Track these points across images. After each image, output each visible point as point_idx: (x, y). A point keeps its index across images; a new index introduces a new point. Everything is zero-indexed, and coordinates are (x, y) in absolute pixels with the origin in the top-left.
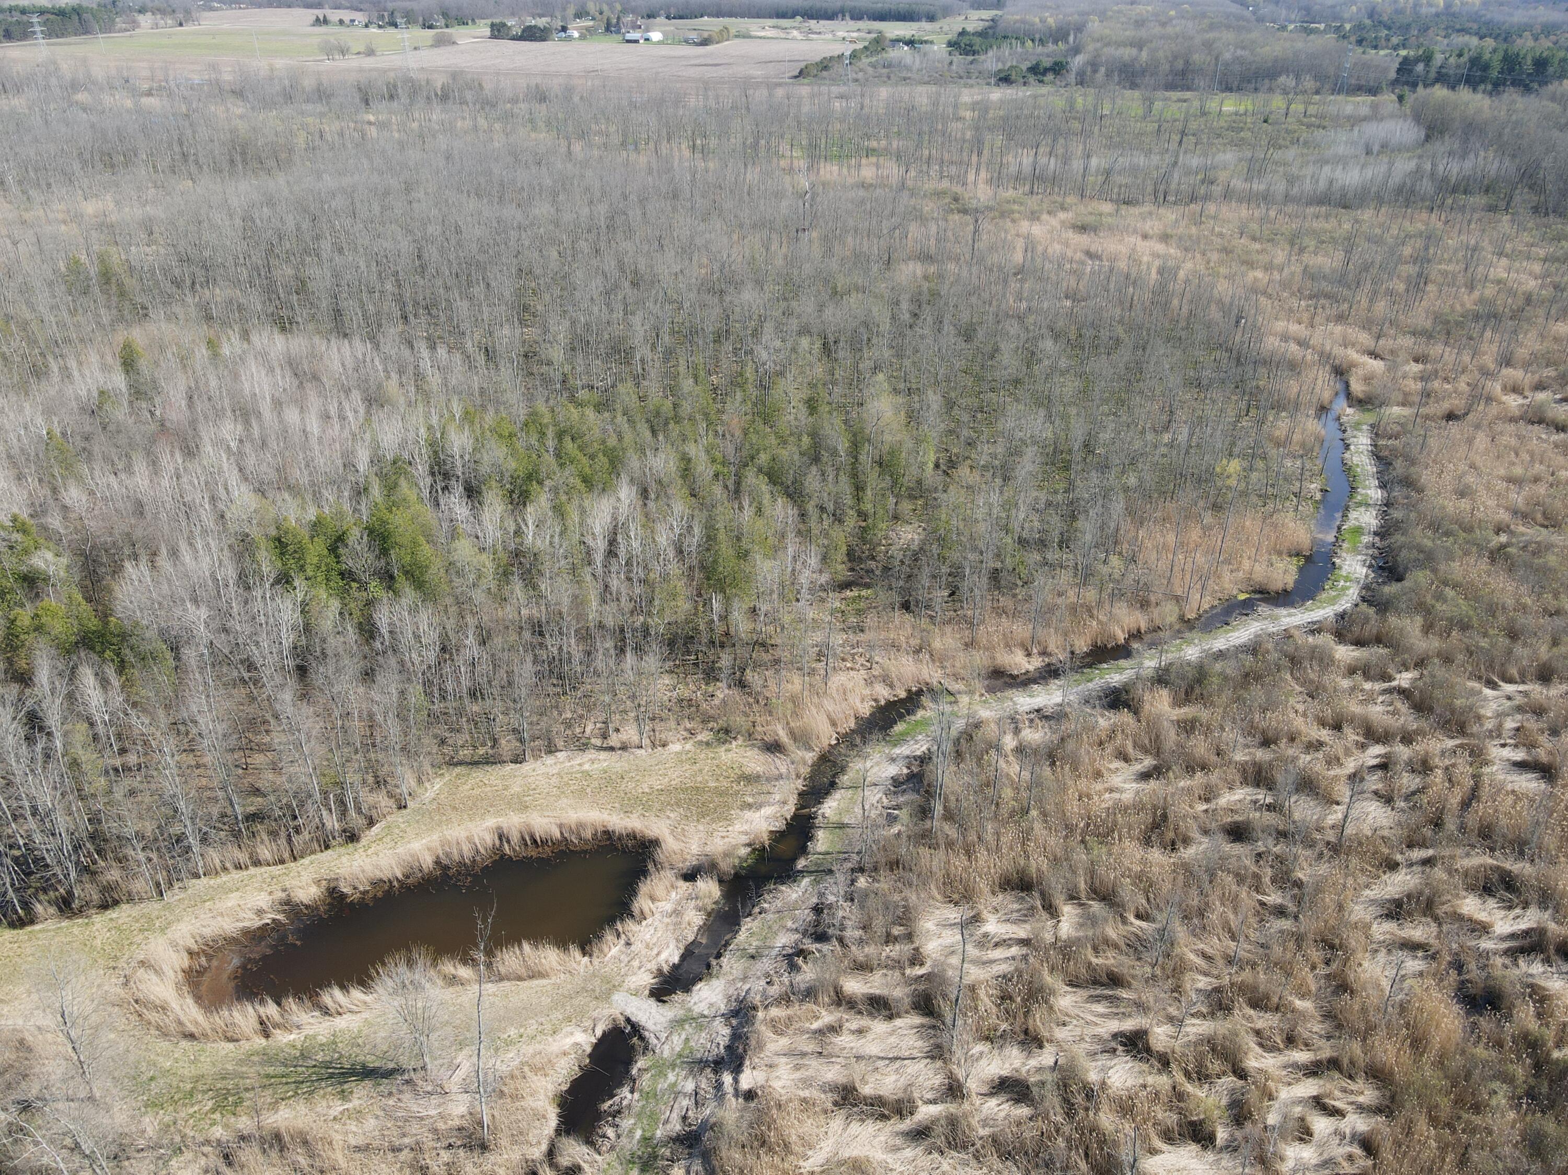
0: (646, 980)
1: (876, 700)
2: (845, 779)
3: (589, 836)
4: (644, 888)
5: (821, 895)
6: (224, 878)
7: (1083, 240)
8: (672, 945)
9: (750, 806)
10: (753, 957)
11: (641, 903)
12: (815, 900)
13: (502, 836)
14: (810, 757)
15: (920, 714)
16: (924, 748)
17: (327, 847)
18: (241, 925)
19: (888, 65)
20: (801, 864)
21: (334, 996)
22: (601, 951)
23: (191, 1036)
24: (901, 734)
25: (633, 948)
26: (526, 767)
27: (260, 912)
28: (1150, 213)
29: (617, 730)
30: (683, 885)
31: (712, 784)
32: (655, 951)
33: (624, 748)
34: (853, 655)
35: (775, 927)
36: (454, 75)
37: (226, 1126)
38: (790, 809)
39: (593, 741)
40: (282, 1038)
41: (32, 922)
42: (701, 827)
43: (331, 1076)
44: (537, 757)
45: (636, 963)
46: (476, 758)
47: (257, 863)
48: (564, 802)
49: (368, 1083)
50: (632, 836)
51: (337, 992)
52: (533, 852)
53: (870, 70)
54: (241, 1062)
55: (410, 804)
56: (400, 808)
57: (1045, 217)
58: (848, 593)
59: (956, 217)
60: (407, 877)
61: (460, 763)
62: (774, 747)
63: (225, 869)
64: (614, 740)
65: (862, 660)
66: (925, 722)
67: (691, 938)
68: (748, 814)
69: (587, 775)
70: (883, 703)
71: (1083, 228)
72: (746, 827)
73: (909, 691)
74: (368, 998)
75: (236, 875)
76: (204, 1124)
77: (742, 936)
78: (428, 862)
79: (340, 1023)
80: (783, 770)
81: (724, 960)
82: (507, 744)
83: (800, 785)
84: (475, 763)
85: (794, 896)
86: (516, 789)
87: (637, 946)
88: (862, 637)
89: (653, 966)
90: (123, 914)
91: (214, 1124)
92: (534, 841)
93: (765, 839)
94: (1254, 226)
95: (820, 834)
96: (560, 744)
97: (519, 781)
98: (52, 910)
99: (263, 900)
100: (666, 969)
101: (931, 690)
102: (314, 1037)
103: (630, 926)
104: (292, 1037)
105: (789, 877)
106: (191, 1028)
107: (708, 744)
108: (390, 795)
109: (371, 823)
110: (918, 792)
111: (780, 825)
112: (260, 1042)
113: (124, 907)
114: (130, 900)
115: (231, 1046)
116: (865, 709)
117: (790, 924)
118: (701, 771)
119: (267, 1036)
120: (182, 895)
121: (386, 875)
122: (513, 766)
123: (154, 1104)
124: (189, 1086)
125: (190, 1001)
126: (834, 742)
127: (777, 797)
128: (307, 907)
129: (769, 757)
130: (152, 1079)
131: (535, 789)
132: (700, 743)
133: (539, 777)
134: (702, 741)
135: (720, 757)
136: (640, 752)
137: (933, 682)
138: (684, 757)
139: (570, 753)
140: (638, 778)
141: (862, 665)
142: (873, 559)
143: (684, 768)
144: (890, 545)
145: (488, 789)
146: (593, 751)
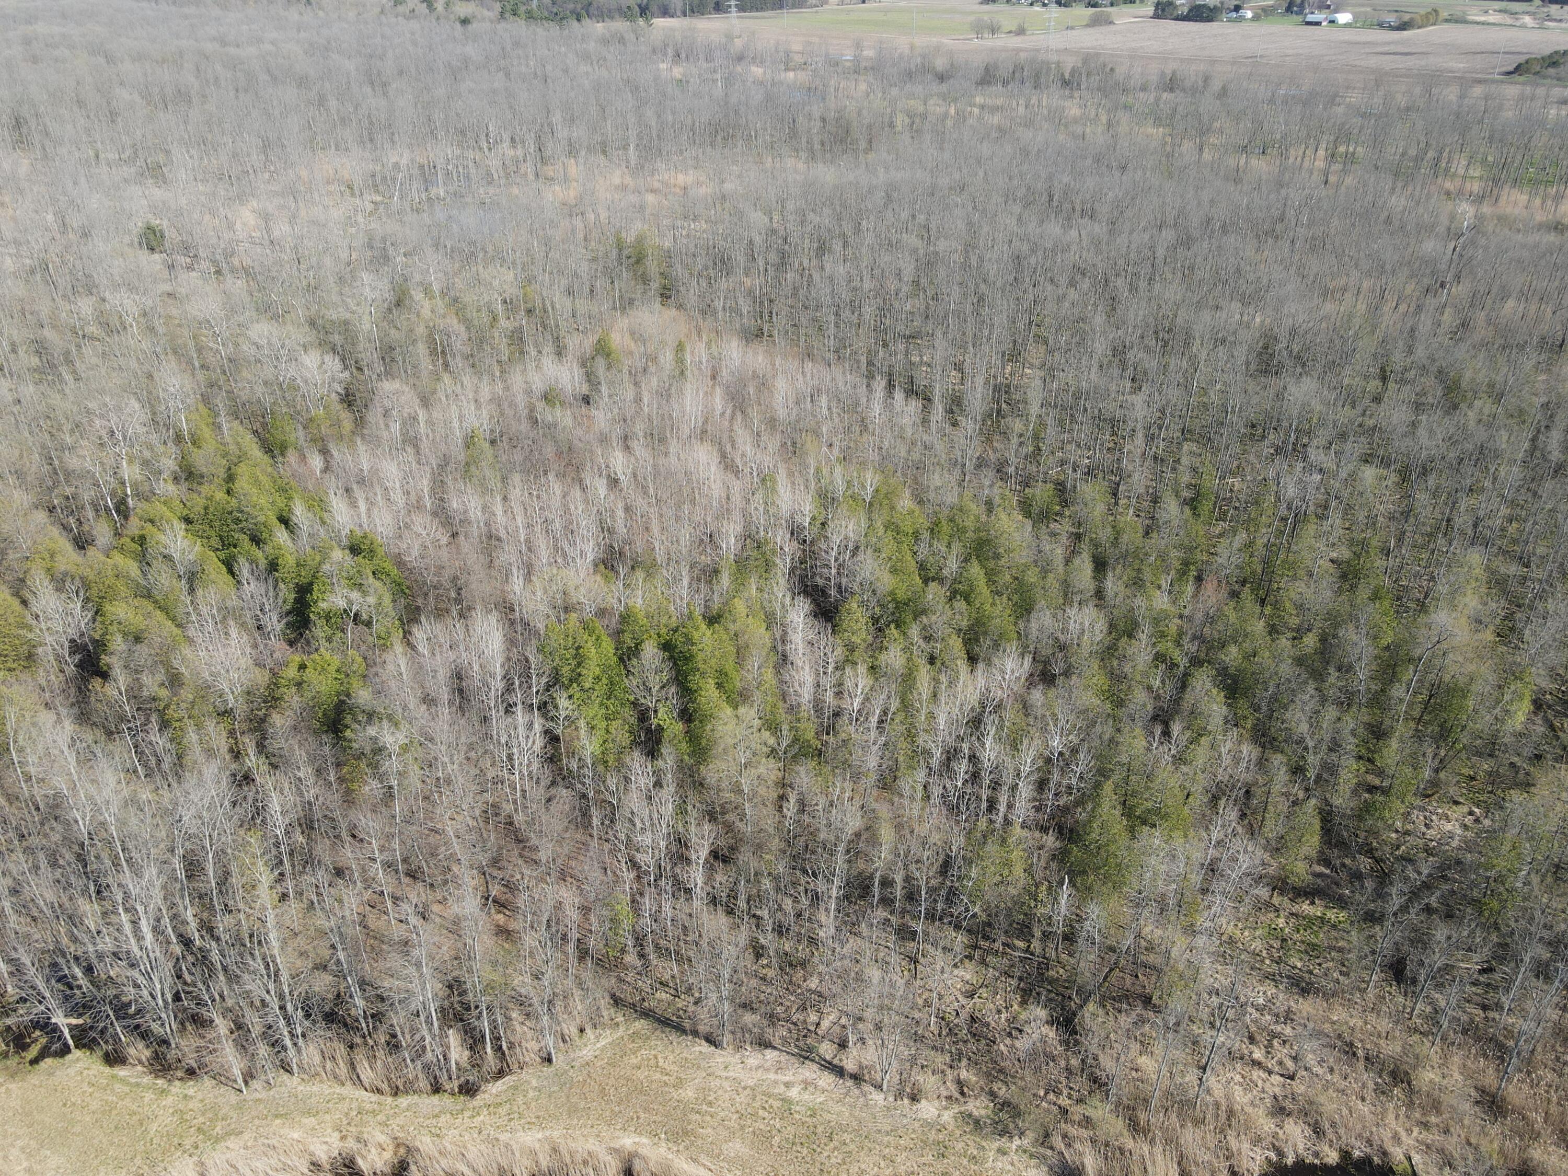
1: (1279, 1151)
6: (313, 1088)
17: (436, 1090)
26: (721, 1057)
27: (315, 1165)
29: (862, 1041)
33: (858, 1077)
39: (823, 1047)
41: (122, 1062)
44: (739, 1047)
46: (669, 1014)
47: (355, 1081)
55: (556, 1059)
56: (545, 1060)
58: (1306, 907)
61: (646, 1014)
64: (850, 1058)
65: (1282, 1054)
69: (788, 1108)
75: (326, 1089)
84: (664, 1022)
90: (201, 1091)
96: (780, 1034)
97: (700, 1078)
98: (144, 1055)
99: (330, 1147)
107: (977, 1123)
109: (501, 1073)
113: (207, 1083)
114: (218, 1075)
116: (1255, 1164)
122: (703, 1047)
131: (710, 1104)
132: (967, 1117)
133: (726, 1084)
134: (970, 1115)
135: (985, 1161)
136: (877, 1097)
137: (1397, 1154)
138: (932, 1135)
139: (784, 1057)
140: (852, 1146)
141: (1280, 1063)
142: (1370, 852)
143: (924, 1160)
144: (1407, 833)
145: (658, 1076)
146: (815, 1067)
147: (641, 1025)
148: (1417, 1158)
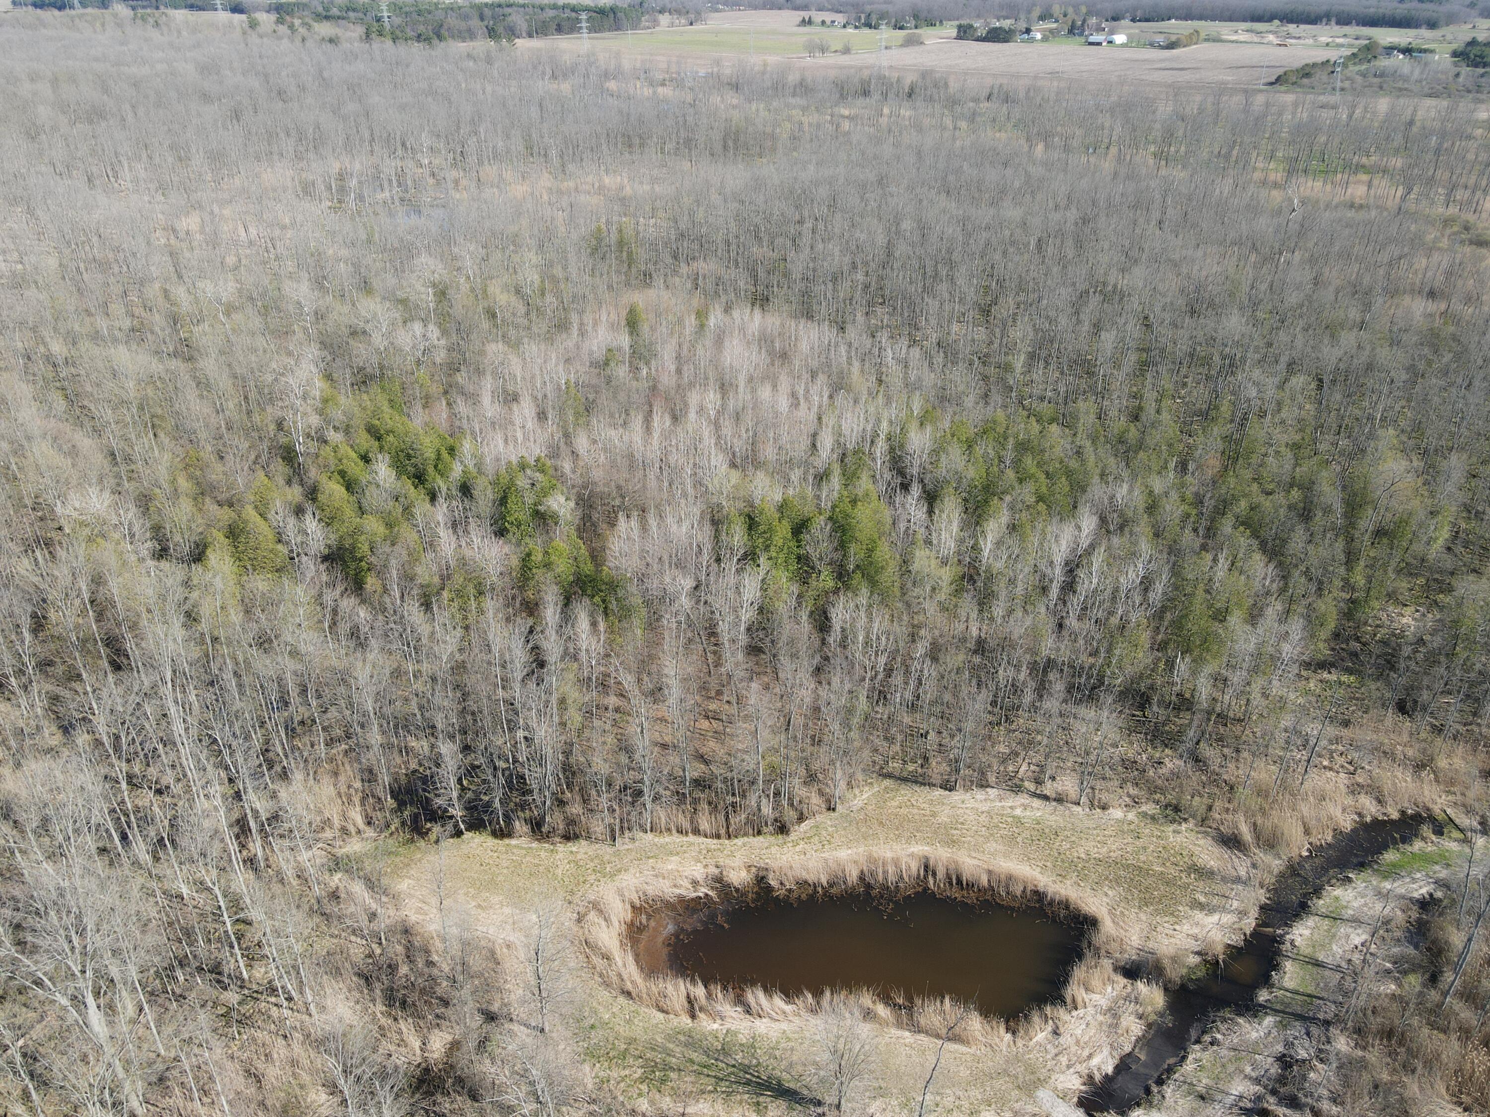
0: (1074, 1083)
1: (1360, 814)
2: (1321, 904)
3: (1019, 893)
4: (1079, 972)
5: (1289, 1045)
6: (666, 839)
8: (1106, 1051)
9: (1201, 907)
10: (1202, 1098)
11: (1074, 990)
12: (1280, 1048)
13: (928, 868)
14: (1277, 864)
15: (1418, 845)
16: (1424, 891)
17: (759, 833)
18: (677, 891)
19: (1381, 74)
20: (1263, 996)
21: (756, 996)
22: (1027, 1032)
23: (628, 994)
24: (1394, 865)
25: (1061, 1040)
26: (957, 796)
27: (695, 883)
29: (1053, 778)
30: (1122, 981)
31: (1159, 869)
32: (1086, 1053)
33: (1059, 800)
34: (1331, 752)
35: (1231, 1068)
36: (924, 74)
37: (652, 1102)
38: (1249, 923)
39: (1026, 784)
40: (708, 1025)
41: (510, 835)
42: (1143, 916)
43: (748, 1083)
44: (967, 788)
45: (1064, 1060)
46: (905, 774)
47: (696, 831)
48: (992, 846)
49: (782, 1104)
50: (1066, 904)
51: (761, 994)
52: (956, 894)
53: (1359, 79)
54: (669, 1038)
55: (839, 807)
56: (829, 809)
58: (1325, 675)
59: (1468, 249)
60: (831, 885)
61: (889, 776)
62: (1231, 842)
63: (669, 830)
64: (1049, 788)
65: (1341, 760)
66: (1427, 859)
67: (1128, 1049)
68: (1199, 915)
69: (1018, 821)
70: (1368, 819)
72: (1195, 931)
73: (1403, 813)
74: (788, 1008)
75: (677, 838)
76: (634, 1092)
77: (1189, 1066)
78: (853, 876)
79: (762, 1026)
80: (1243, 873)
81: (1168, 1090)
82: (938, 768)
83: (1262, 896)
84: (904, 780)
85: (1254, 1035)
86: (943, 818)
87: (1066, 1040)
88: (1345, 732)
89: (1083, 1068)
90: (581, 848)
91: (640, 1095)
92: (959, 881)
93: (1219, 950)
95: (1288, 966)
96: (992, 779)
97: (947, 810)
98: (526, 829)
99: (698, 872)
100: (1098, 1077)
101: (1432, 819)
102: (735, 1033)
103: (1062, 1013)
104: (715, 1026)
105: (1248, 1009)
106: (629, 986)
107: (1153, 818)
108: (821, 793)
109: (801, 818)
110: (1416, 947)
111: (1237, 940)
112: (685, 1021)
113: (583, 843)
114: (588, 838)
115: (661, 1016)
116: (1347, 823)
117: (1248, 1069)
118: (1145, 848)
119: (693, 1017)
120: (630, 846)
121: (811, 878)
122: (941, 792)
123: (591, 1055)
124: (623, 1047)
125: (630, 959)
126: (1305, 854)
127: (1235, 904)
128: (737, 890)
129: (1226, 853)
130: (592, 1027)
131: (962, 823)
132: (1145, 815)
133: (967, 811)
134: (1146, 814)
135: (1167, 838)
136: (1077, 809)
137: (1436, 810)
138: (1126, 828)
139: (1001, 792)
140: (1073, 839)
141: (1342, 767)
142: (1358, 639)
143: (1126, 841)
144: (1378, 626)
145: (915, 811)
146: (1026, 796)
147: (887, 782)
148: (1449, 811)
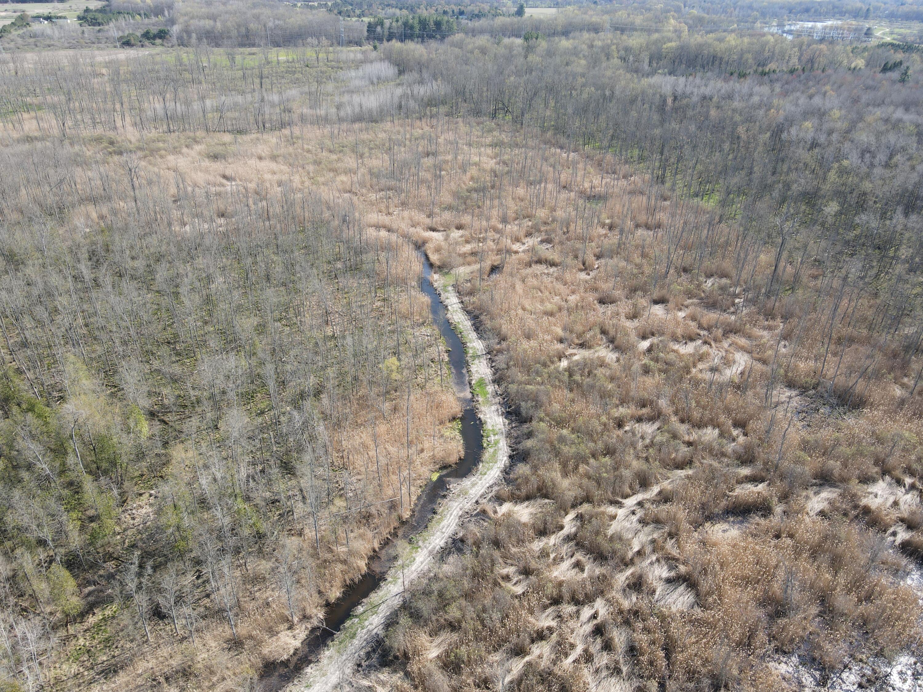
7: (218, 166)
19: (34, 36)
28: (258, 139)
53: (20, 40)
57: (185, 150)
59: (114, 159)
71: (215, 157)
94: (328, 142)
142: (111, 557)
